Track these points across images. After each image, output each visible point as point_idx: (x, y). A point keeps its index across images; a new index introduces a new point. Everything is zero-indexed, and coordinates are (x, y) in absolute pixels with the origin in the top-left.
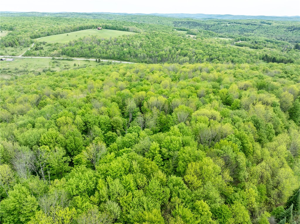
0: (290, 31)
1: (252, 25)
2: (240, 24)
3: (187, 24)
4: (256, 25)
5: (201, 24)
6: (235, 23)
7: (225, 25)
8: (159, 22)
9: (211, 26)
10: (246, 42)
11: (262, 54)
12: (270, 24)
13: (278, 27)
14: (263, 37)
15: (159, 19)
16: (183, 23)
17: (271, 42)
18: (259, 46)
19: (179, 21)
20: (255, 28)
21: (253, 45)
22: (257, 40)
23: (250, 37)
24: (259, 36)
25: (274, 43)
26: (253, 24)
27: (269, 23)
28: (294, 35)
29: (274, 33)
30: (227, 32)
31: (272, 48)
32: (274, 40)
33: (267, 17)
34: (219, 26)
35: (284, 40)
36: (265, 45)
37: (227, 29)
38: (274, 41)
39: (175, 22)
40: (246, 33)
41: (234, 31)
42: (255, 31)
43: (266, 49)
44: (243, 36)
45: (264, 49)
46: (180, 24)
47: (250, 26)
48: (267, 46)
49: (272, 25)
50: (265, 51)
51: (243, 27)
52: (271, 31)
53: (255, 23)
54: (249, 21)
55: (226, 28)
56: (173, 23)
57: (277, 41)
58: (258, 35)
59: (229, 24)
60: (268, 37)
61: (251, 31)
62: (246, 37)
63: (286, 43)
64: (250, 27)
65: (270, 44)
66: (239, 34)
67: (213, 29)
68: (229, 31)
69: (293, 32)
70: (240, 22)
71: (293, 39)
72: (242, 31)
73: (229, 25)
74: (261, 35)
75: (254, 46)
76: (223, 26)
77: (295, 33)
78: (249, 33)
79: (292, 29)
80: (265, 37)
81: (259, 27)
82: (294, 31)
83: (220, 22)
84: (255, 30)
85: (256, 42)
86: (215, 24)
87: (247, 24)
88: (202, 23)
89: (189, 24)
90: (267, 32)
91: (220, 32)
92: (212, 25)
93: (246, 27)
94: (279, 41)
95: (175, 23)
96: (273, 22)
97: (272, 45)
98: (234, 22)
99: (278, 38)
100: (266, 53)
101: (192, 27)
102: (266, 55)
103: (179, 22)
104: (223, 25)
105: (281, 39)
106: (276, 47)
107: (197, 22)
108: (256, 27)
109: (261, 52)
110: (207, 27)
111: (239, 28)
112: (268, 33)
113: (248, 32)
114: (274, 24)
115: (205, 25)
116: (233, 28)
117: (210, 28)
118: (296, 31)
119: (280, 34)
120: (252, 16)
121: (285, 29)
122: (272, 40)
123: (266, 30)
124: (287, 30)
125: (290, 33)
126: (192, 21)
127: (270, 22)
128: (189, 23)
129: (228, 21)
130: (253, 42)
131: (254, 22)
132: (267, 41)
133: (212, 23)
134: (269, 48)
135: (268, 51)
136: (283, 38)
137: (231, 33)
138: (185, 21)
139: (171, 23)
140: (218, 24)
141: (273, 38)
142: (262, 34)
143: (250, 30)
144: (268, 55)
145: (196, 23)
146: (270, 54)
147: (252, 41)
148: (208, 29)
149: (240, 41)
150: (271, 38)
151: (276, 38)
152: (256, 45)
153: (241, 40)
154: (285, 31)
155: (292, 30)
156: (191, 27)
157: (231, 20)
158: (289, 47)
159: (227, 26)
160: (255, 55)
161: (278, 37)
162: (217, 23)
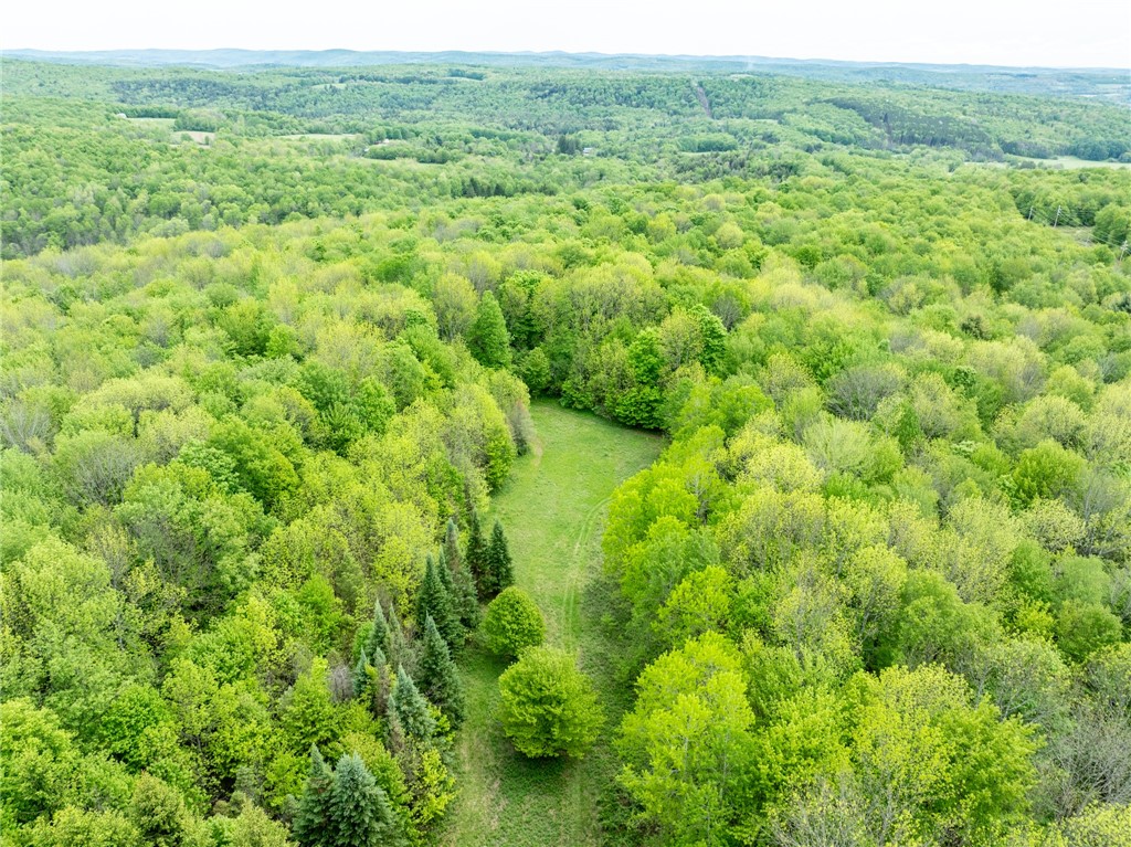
0: (542, 97)
1: (421, 82)
2: (382, 81)
3: (175, 90)
4: (434, 82)
5: (233, 88)
6: (361, 78)
7: (328, 86)
8: (41, 85)
9: (276, 94)
10: (404, 142)
11: (457, 176)
12: (480, 78)
13: (504, 86)
14: (464, 124)
15: (39, 72)
16: (157, 85)
17: (489, 136)
18: (449, 153)
19: (140, 78)
20: (433, 94)
21: (429, 151)
22: (442, 135)
23: (419, 126)
24: (450, 120)
25: (497, 138)
26: (424, 78)
27: (474, 74)
28: (556, 111)
29: (496, 108)
30: (338, 112)
31: (490, 154)
32: (498, 128)
33: (470, 54)
34: (305, 92)
35: (528, 129)
36: (467, 148)
37: (339, 100)
38: (498, 132)
39: (122, 83)
40: (405, 113)
41: (365, 106)
42: (435, 104)
43: (471, 159)
44: (396, 124)
45: (464, 162)
46: (146, 91)
47: (417, 86)
48: (474, 150)
49: (485, 81)
50: (466, 167)
51: (393, 93)
52: (486, 100)
53: (431, 77)
54: (410, 69)
55: (335, 97)
56: (109, 87)
57: (509, 131)
58: (448, 118)
59: (342, 81)
60: (479, 120)
61: (422, 105)
62: (407, 127)
63: (535, 137)
64: (417, 91)
65: (485, 144)
66: (384, 118)
67: (286, 104)
68: (347, 109)
69: (549, 101)
70: (381, 73)
71: (553, 124)
72: (393, 105)
73: (342, 86)
74: (457, 114)
75: (435, 155)
76: (322, 93)
77: (556, 105)
78: (416, 112)
79: (547, 91)
80: (469, 120)
81: (447, 89)
82: (553, 99)
83: (306, 79)
84: (434, 98)
85: (439, 142)
86: (289, 85)
87: (407, 81)
88: (236, 83)
89: (184, 89)
90: (475, 106)
91: (313, 115)
92: (280, 91)
93: (403, 91)
94: (514, 132)
95: (120, 87)
96: (488, 72)
97: (491, 145)
98: (358, 76)
99: (512, 124)
100: (469, 172)
101: (201, 101)
102: (472, 180)
103: (140, 86)
104: (322, 86)
105: (521, 124)
106: (503, 151)
107: (218, 81)
108: (438, 88)
109: (454, 173)
110: (259, 98)
111: (381, 96)
112: (478, 109)
113: (412, 108)
114: (493, 78)
115: (251, 93)
116: (358, 96)
117: (272, 103)
118: (557, 99)
119: (515, 111)
120: (424, 54)
121: (526, 93)
122: (493, 130)
123: (471, 96)
124: (533, 96)
125: (542, 104)
126: (195, 76)
127: (477, 71)
128: (182, 85)
129: (338, 74)
130: (428, 142)
131: (426, 72)
132: (477, 134)
133: (278, 83)
134: (480, 157)
135: (478, 167)
136: (525, 121)
137: (354, 116)
138: (166, 78)
139: (101, 87)
140: (303, 84)
141: (495, 125)
142: (461, 111)
143: (418, 100)
144: (478, 178)
146: (484, 174)
147: (425, 137)
148: (265, 106)
149: (387, 141)
150: (488, 125)
151: (505, 124)
152: (441, 150)
153: (390, 138)
154: (528, 98)
155: (545, 96)
156: (195, 103)
157: (347, 70)
158: (541, 147)
159: (335, 91)
160: (436, 184)
161: (510, 119)
162: (294, 81)
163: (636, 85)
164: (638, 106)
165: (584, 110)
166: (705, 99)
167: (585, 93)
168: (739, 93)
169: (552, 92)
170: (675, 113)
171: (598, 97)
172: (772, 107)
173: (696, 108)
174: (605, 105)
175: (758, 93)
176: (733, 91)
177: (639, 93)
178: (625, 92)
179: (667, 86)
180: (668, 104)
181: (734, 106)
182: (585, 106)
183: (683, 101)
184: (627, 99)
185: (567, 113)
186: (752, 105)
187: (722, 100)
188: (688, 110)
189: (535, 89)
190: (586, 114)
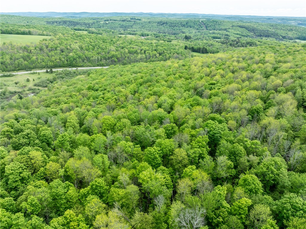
7: (104, 22)
19: (54, 20)
20: (132, 24)
51: (121, 24)
54: (119, 17)
76: (104, 24)
79: (162, 24)
87: (124, 21)
93: (124, 23)
98: (109, 20)
104: (102, 22)
111: (119, 25)
115: (85, 24)
121: (156, 24)
124: (158, 25)
126: (67, 20)
128: (65, 22)
140: (97, 22)
143: (129, 26)
145: (74, 22)
162: (95, 21)
163: (185, 22)
164: (187, 27)
165: (174, 28)
166: (204, 26)
167: (173, 24)
168: (213, 24)
169: (163, 24)
170: (198, 29)
171: (176, 25)
172: (223, 27)
173: (203, 28)
174: (179, 27)
175: (218, 24)
176: (211, 23)
177: (187, 24)
178: (183, 24)
179: (194, 22)
180: (195, 27)
181: (213, 27)
182: (173, 27)
183: (199, 26)
184: (184, 26)
185: (169, 29)
186: (217, 27)
187: (209, 26)
188: (200, 28)
189: (158, 23)
190: (174, 30)
